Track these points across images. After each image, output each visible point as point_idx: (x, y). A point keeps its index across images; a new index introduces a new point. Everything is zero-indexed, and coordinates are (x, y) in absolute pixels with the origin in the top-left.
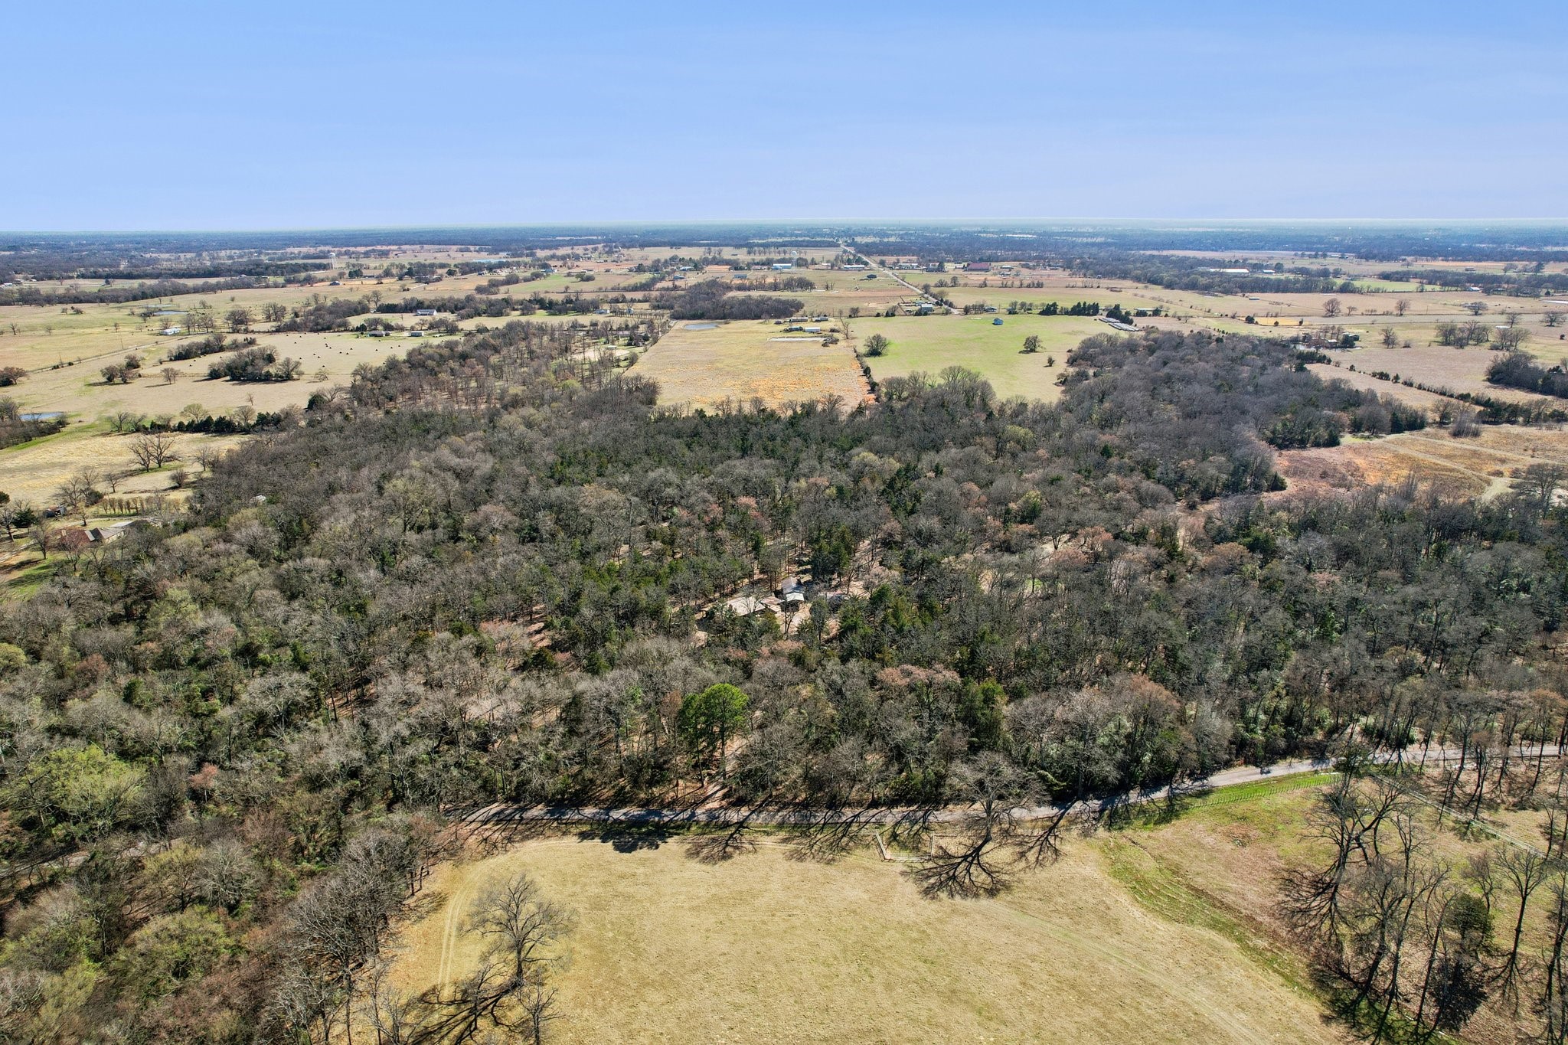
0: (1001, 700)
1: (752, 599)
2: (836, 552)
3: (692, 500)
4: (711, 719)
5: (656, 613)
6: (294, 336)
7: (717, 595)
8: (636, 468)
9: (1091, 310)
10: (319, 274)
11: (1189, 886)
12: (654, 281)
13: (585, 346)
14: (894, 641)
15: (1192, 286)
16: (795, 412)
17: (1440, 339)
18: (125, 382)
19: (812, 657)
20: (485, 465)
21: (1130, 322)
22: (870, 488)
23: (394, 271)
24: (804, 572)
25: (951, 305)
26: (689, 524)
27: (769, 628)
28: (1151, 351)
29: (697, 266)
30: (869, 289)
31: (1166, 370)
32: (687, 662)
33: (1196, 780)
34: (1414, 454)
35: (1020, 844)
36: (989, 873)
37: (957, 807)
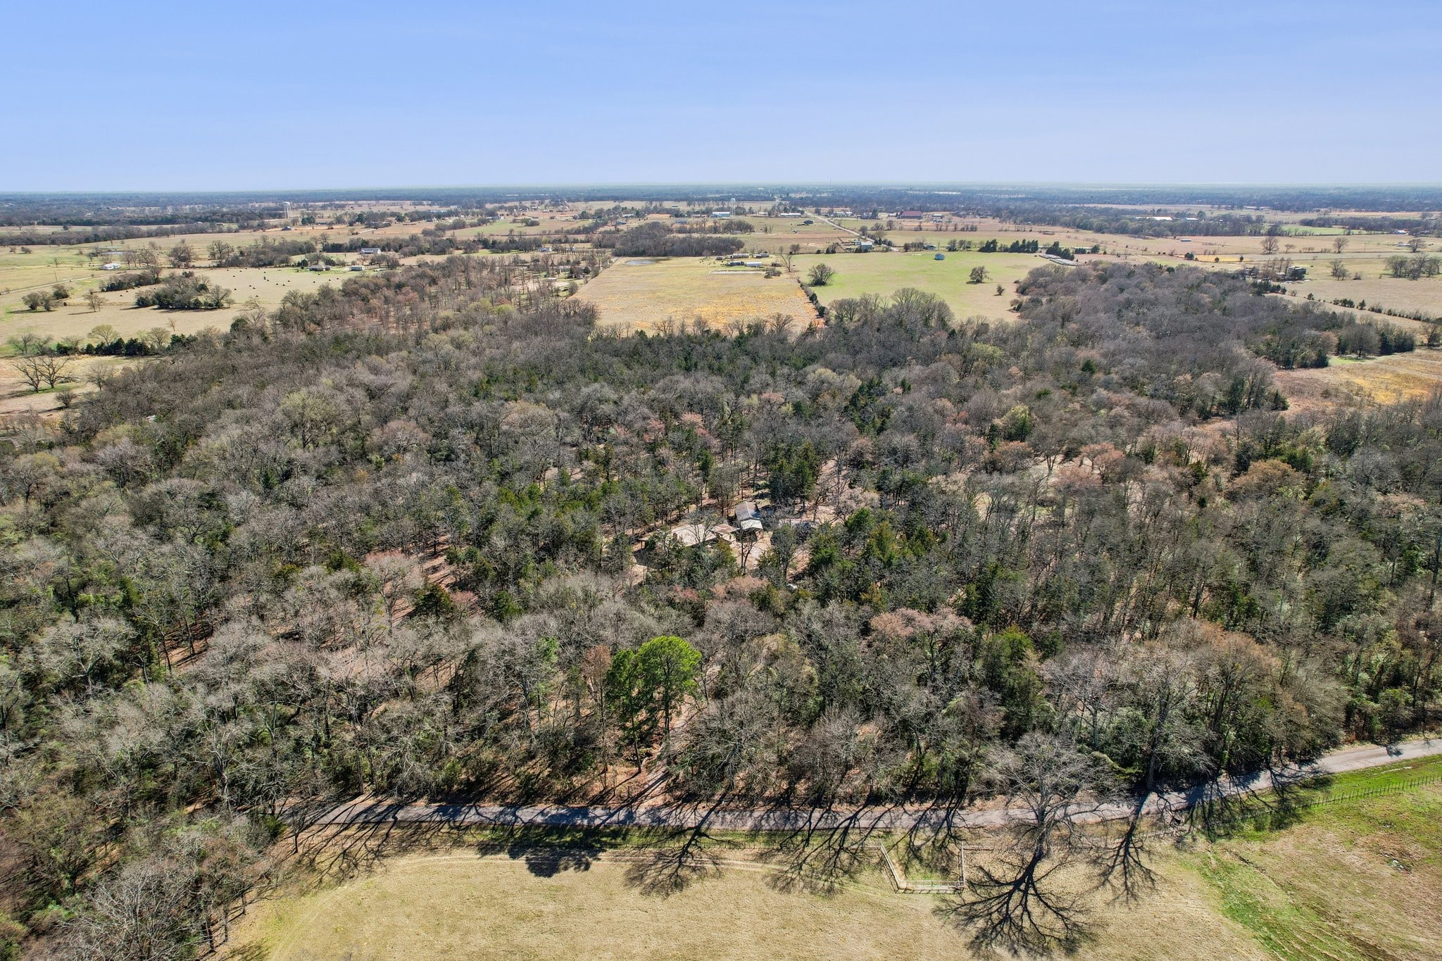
0: (1031, 654)
1: (701, 527)
2: (798, 472)
3: (630, 417)
4: (652, 681)
5: (584, 544)
6: (234, 271)
7: (659, 523)
8: (568, 386)
9: (1031, 248)
10: (273, 221)
11: (1351, 939)
12: (596, 226)
13: (524, 278)
14: (881, 577)
15: (1122, 230)
16: (741, 333)
17: (1391, 271)
18: (48, 310)
19: (779, 598)
20: (403, 382)
21: (1072, 259)
22: (830, 404)
23: (346, 219)
24: (762, 496)
25: (890, 244)
26: (626, 443)
27: (723, 560)
28: (1103, 279)
29: (638, 214)
30: (807, 232)
31: (1125, 295)
32: (620, 604)
33: (1301, 763)
34: (1417, 374)
35: (1095, 862)
36: (1057, 912)
37: (990, 803)
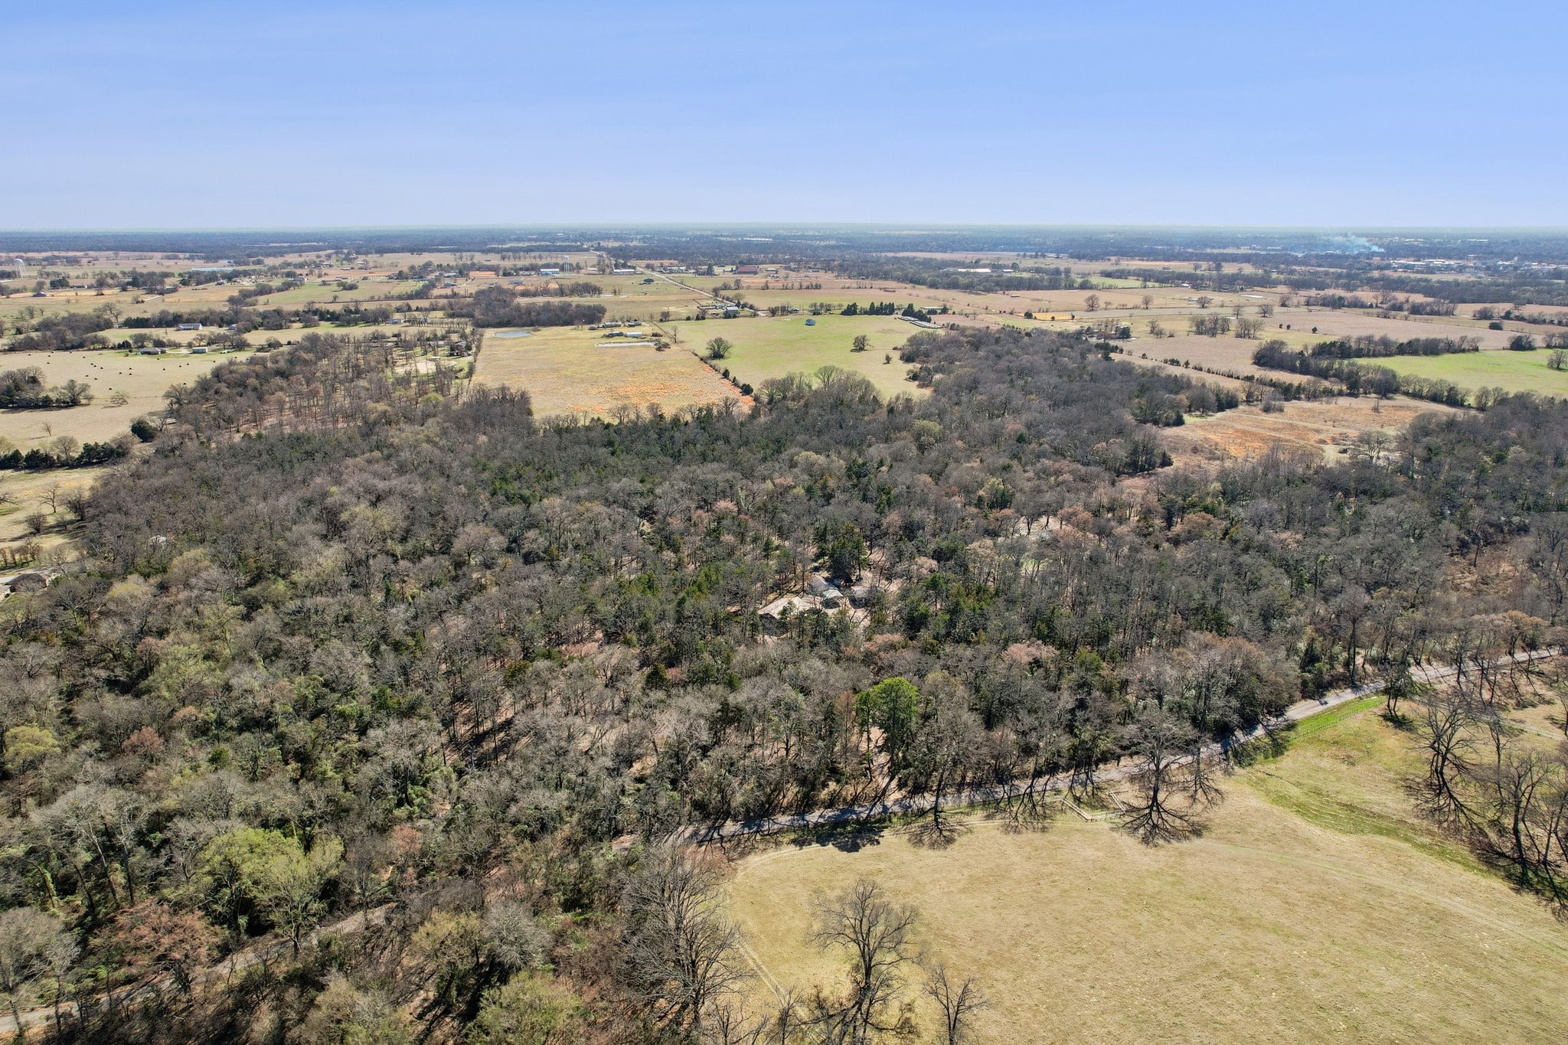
9: (888, 310)
10: (10, 283)
11: (1338, 803)
12: (427, 288)
13: (406, 358)
17: (1194, 329)
21: (928, 320)
23: (109, 281)
25: (753, 307)
29: (461, 273)
30: (656, 293)
33: (1277, 716)
34: (1250, 429)
35: (1185, 789)
36: (1181, 818)
37: (1109, 766)
